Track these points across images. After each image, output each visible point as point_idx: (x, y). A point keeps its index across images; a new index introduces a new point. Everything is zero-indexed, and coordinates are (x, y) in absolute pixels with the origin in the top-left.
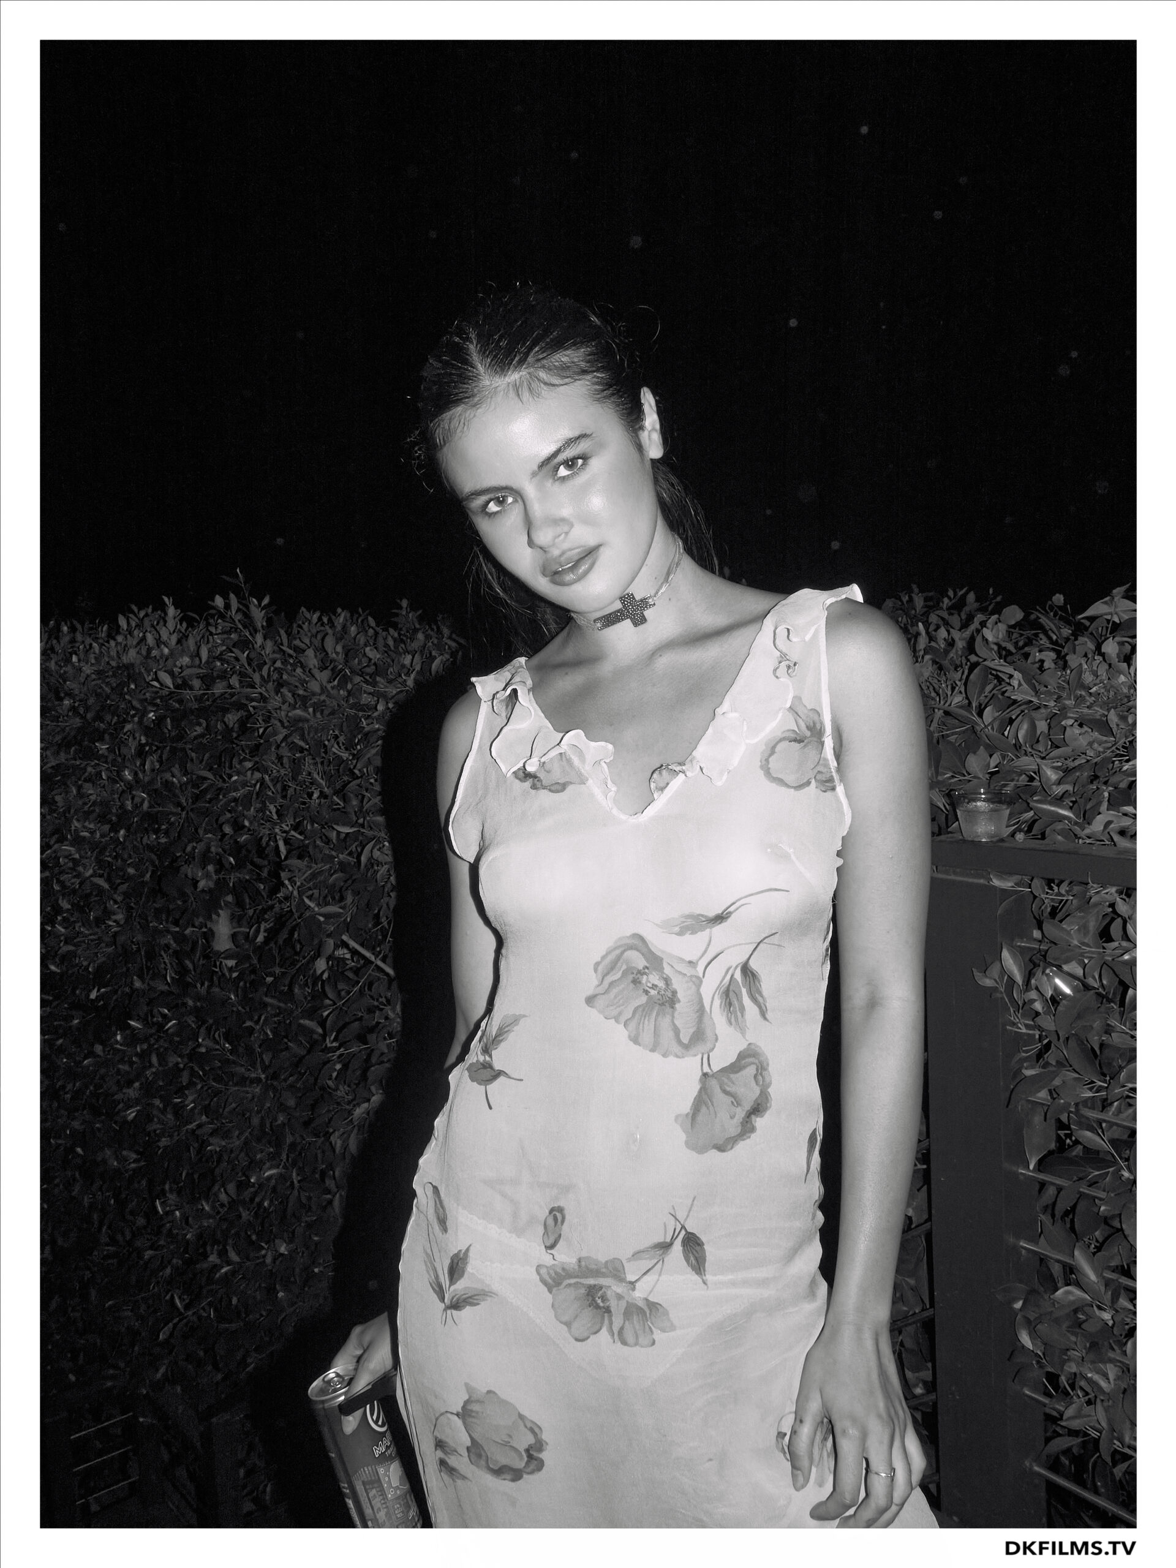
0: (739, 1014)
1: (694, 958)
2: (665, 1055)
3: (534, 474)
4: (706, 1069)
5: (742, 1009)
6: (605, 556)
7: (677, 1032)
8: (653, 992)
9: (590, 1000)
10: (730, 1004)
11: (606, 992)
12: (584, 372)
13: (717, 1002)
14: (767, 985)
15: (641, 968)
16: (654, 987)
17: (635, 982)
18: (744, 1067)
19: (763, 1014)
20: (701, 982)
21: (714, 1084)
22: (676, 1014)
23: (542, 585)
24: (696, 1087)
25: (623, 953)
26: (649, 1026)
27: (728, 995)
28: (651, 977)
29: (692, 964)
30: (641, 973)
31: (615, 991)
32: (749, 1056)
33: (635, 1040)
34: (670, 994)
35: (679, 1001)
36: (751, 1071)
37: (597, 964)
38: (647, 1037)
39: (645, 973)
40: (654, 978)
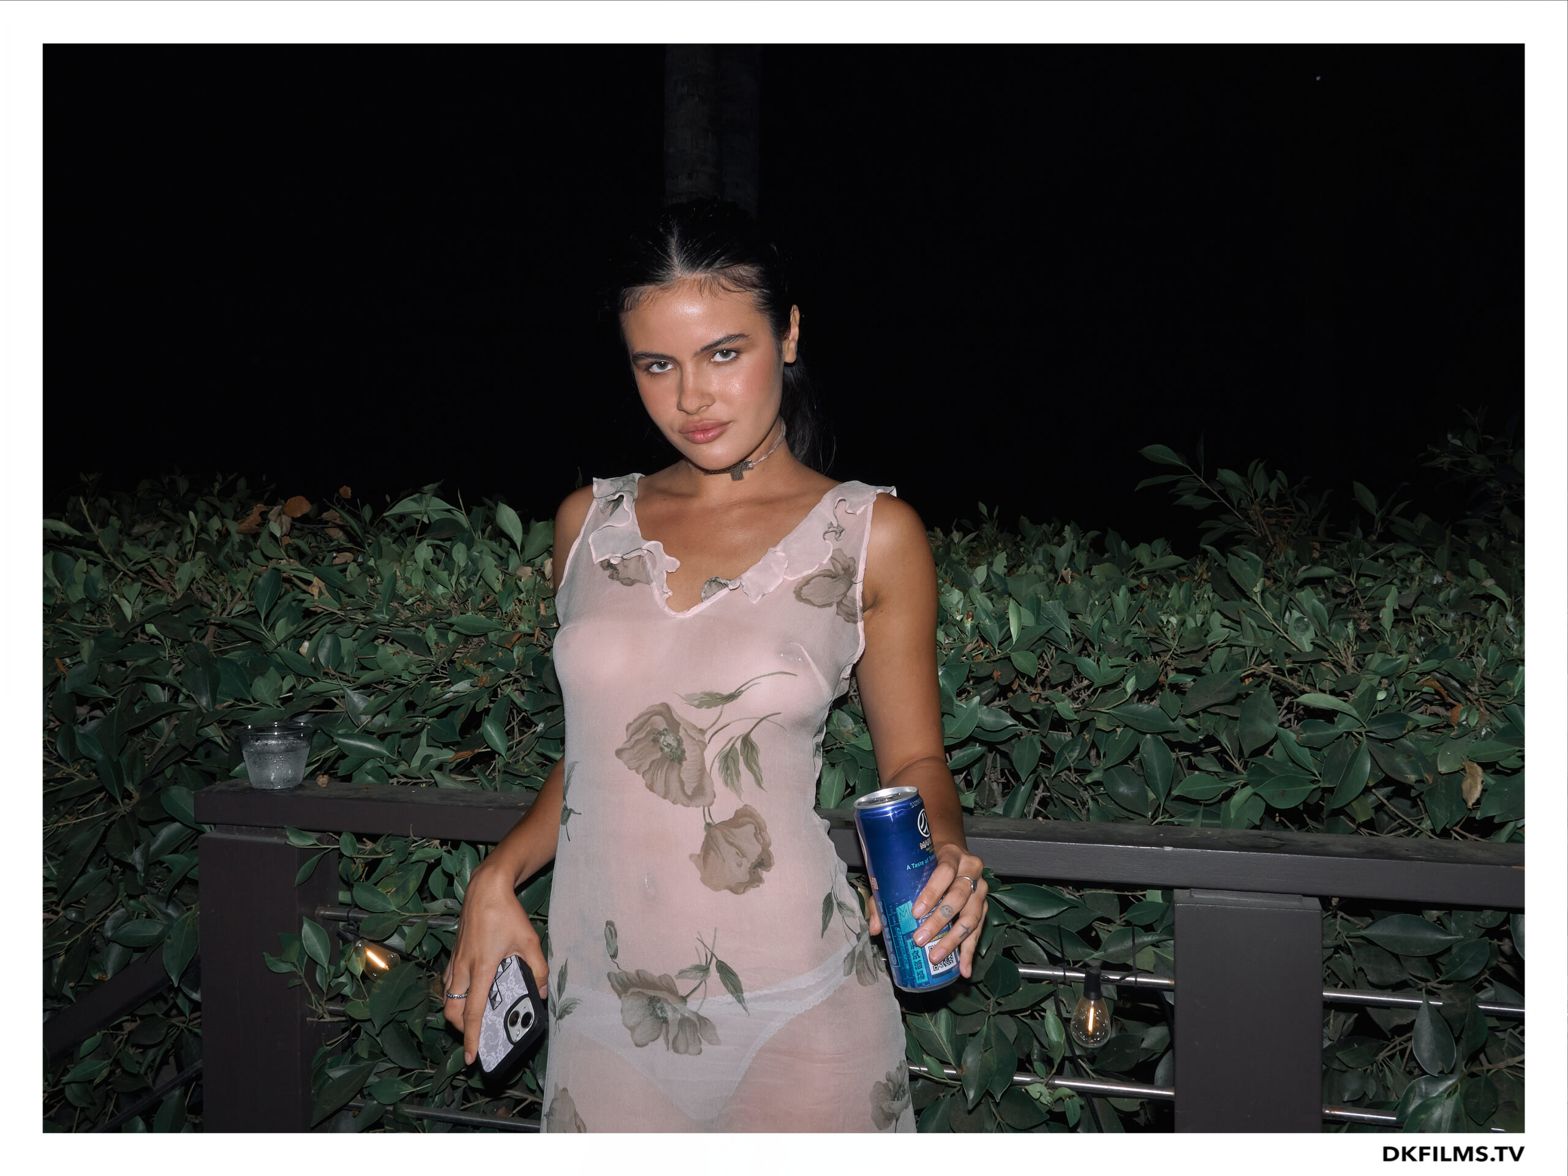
0: (735, 778)
1: (705, 727)
2: (673, 803)
3: (696, 354)
4: (709, 820)
5: (738, 774)
6: (733, 429)
7: (682, 783)
8: (667, 750)
9: (619, 753)
10: (727, 768)
11: (632, 747)
12: (754, 286)
13: (717, 765)
14: (763, 759)
15: (661, 729)
16: (669, 745)
17: (655, 741)
18: (743, 825)
19: (759, 782)
20: (706, 746)
21: (718, 833)
22: (682, 769)
23: (676, 439)
24: (702, 835)
25: (649, 718)
26: (660, 776)
27: (728, 760)
28: (668, 737)
29: (702, 732)
30: (660, 734)
31: (639, 747)
32: (745, 816)
33: (650, 787)
34: (679, 753)
35: (686, 759)
36: (750, 829)
37: (629, 725)
38: (659, 784)
39: (663, 734)
40: (670, 739)
